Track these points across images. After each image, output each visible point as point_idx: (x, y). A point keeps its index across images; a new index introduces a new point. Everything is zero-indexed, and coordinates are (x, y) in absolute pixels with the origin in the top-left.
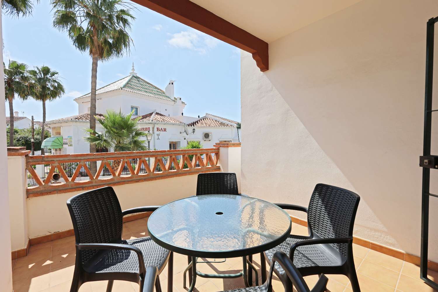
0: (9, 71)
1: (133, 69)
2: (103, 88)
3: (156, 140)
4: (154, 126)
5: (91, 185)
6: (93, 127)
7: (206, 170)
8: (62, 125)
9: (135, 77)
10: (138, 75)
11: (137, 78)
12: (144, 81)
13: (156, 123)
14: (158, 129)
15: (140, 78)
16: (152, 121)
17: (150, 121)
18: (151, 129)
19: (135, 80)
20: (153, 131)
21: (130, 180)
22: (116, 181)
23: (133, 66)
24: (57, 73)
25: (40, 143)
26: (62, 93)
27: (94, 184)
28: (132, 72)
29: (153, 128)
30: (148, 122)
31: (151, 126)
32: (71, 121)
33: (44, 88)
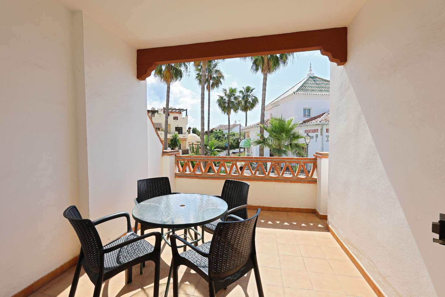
0: (229, 95)
1: (311, 70)
2: (283, 94)
3: (325, 142)
4: (322, 127)
5: (202, 176)
6: (262, 132)
7: (296, 180)
8: (251, 129)
9: (312, 78)
10: (315, 75)
11: (314, 78)
12: (321, 79)
13: (324, 124)
14: (328, 130)
15: (317, 77)
16: (320, 122)
17: (318, 122)
18: (319, 131)
19: (311, 81)
20: (321, 132)
21: (224, 177)
22: (215, 176)
23: (310, 67)
24: (254, 89)
25: (238, 143)
26: (257, 103)
27: (203, 176)
28: (309, 73)
29: (322, 129)
30: (316, 123)
31: (319, 128)
32: (254, 127)
33: (246, 102)
